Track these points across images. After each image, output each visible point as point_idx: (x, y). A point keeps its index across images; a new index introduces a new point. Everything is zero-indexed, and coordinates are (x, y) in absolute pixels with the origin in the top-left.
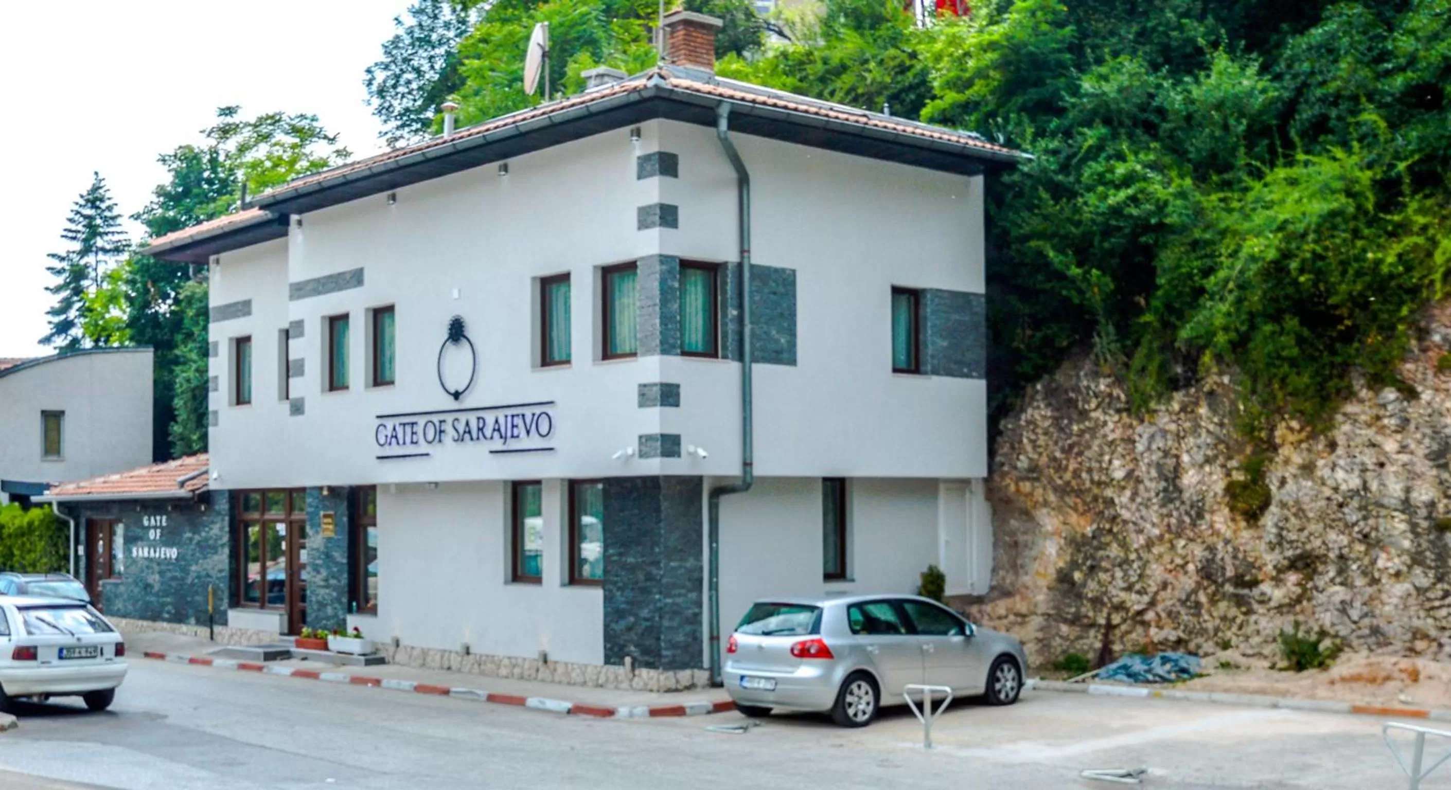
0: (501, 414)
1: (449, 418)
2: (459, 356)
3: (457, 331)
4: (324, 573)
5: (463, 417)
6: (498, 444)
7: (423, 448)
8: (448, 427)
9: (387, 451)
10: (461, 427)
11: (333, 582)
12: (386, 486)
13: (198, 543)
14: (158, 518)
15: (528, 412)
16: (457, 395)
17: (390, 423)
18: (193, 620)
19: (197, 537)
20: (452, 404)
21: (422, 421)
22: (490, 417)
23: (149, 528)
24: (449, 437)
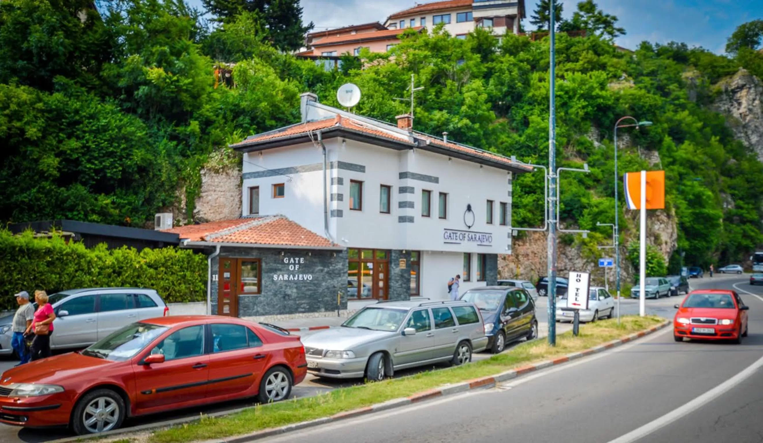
0: (481, 235)
1: (467, 234)
2: (469, 215)
3: (469, 208)
4: (400, 283)
5: (471, 234)
6: (479, 243)
7: (458, 241)
8: (466, 236)
9: (447, 241)
10: (470, 236)
11: (404, 285)
12: (427, 252)
13: (327, 272)
14: (297, 259)
15: (487, 235)
16: (469, 227)
17: (449, 232)
18: (323, 310)
19: (326, 269)
20: (467, 229)
21: (459, 233)
22: (478, 235)
23: (289, 264)
24: (466, 238)
